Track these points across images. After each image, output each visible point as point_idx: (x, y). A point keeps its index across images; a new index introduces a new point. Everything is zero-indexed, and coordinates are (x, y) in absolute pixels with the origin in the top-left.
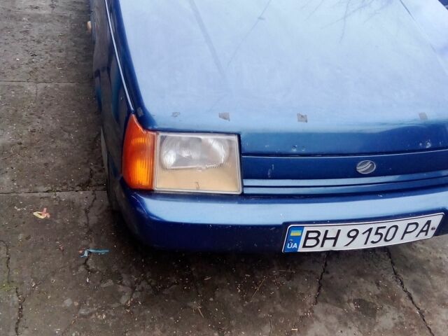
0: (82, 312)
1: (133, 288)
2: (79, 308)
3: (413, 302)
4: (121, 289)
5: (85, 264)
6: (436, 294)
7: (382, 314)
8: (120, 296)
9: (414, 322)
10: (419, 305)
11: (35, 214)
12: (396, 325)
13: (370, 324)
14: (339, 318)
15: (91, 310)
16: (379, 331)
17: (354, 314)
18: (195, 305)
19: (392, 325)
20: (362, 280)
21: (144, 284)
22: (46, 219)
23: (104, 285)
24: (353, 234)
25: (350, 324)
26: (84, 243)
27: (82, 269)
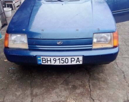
0: (3, 80)
1: (17, 77)
2: (2, 79)
3: (90, 88)
4: (14, 76)
5: (9, 71)
6: (99, 87)
7: (78, 89)
8: (13, 78)
9: (87, 92)
10: (91, 89)
11: (5, 60)
12: (81, 92)
13: (73, 91)
14: (65, 89)
15: (4, 80)
16: (75, 93)
17: (70, 88)
18: (29, 81)
19: (80, 92)
20: (77, 81)
21: (19, 76)
22: (6, 61)
23: (10, 75)
24: (55, 60)
25: (67, 90)
26: (11, 66)
27: (8, 71)
